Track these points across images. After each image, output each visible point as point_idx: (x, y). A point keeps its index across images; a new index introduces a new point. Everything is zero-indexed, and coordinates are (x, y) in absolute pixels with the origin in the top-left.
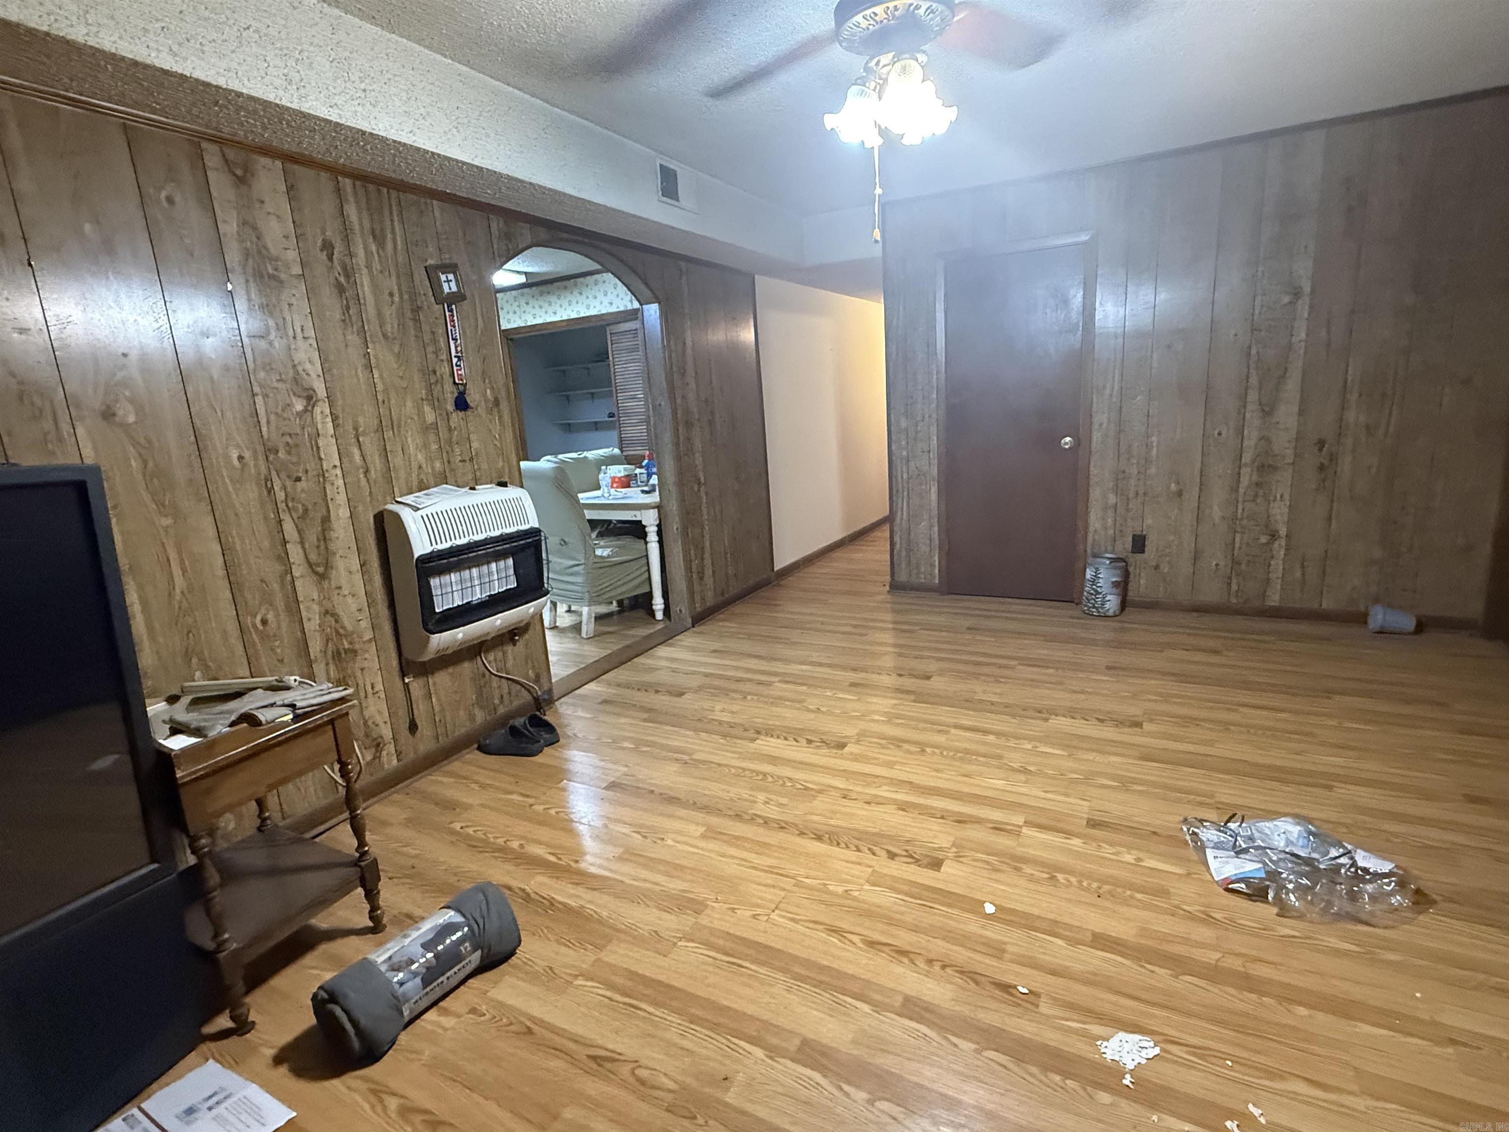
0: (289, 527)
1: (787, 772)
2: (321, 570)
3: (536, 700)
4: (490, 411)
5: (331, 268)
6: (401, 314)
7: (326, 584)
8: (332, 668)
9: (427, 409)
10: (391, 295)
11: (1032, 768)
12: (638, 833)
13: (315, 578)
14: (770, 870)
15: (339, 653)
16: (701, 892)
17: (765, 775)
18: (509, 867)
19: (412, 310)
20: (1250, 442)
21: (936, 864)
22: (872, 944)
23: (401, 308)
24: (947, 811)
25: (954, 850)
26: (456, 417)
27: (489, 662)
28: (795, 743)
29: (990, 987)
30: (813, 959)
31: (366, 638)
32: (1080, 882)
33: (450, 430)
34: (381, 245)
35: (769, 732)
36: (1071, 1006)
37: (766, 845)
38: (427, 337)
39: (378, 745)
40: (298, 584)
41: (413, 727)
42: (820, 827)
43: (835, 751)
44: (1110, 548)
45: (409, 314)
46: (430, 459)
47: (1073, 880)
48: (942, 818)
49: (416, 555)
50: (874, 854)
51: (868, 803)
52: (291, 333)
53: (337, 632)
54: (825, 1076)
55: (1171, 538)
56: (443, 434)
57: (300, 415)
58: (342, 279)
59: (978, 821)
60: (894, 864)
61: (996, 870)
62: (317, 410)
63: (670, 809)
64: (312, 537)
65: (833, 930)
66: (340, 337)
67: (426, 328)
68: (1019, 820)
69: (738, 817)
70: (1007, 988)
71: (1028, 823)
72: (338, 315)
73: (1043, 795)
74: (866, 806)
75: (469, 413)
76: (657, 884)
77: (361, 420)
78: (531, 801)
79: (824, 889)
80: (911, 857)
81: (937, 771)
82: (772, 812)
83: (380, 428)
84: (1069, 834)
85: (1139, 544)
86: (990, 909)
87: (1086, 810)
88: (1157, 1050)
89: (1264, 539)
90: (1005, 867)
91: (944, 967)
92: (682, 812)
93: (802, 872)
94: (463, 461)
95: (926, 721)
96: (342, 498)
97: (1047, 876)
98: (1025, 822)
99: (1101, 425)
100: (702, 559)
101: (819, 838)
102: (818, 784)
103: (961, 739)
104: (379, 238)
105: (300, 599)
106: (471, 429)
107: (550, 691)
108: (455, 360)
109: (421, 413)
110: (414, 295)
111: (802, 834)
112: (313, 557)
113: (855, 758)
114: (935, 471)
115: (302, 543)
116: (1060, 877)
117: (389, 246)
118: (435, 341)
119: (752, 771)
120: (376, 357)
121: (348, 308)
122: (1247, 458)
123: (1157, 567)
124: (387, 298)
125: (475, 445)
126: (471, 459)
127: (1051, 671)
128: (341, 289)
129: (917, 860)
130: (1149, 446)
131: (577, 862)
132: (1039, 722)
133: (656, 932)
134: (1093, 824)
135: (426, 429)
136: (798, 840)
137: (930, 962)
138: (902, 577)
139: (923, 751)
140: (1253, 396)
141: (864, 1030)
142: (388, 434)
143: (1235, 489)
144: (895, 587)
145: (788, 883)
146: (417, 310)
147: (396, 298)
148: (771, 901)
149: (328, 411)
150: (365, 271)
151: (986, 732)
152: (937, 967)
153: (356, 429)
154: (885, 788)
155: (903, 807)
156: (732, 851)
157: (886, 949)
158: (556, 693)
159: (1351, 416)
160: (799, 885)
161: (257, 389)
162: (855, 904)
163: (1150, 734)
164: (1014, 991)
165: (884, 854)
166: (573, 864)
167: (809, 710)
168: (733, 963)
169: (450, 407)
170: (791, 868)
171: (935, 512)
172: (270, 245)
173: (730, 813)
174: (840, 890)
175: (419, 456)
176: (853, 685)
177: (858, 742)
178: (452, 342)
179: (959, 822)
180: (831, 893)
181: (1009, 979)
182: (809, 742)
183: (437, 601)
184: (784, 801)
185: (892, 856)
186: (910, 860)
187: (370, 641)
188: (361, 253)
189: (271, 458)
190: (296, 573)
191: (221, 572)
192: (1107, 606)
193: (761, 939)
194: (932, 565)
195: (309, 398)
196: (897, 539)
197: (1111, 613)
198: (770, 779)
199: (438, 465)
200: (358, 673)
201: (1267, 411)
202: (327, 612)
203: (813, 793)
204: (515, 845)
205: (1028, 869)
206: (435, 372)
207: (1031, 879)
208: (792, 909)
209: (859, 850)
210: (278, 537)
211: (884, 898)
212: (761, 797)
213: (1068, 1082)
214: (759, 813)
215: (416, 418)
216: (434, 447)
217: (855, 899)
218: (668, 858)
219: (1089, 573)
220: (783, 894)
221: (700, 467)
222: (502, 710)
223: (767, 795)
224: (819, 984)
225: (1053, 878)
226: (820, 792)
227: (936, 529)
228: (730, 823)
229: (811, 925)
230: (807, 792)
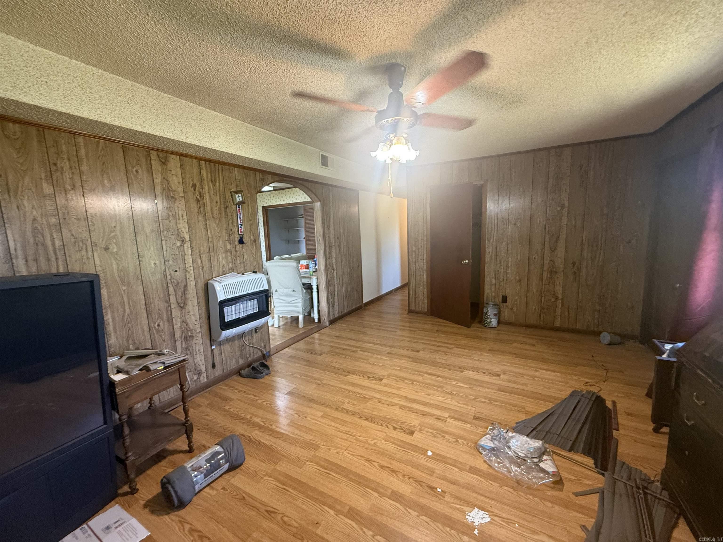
0: (171, 289)
1: (358, 390)
2: (182, 305)
3: (264, 355)
4: (252, 244)
5: (194, 194)
6: (220, 209)
7: (183, 311)
8: (183, 343)
9: (228, 244)
10: (217, 202)
11: (454, 393)
12: (296, 414)
13: (180, 308)
14: (346, 433)
15: (187, 337)
16: (318, 441)
17: (349, 391)
18: (245, 426)
19: (224, 208)
20: (546, 262)
21: (411, 433)
22: (382, 467)
23: (220, 207)
24: (419, 410)
25: (419, 427)
26: (239, 247)
27: (246, 341)
28: (362, 378)
29: (426, 488)
30: (358, 472)
31: (198, 331)
32: (468, 444)
33: (236, 251)
34: (214, 185)
35: (353, 373)
36: (457, 498)
37: (346, 422)
38: (230, 217)
39: (199, 373)
40: (173, 311)
41: (214, 366)
42: (368, 415)
43: (378, 382)
44: (493, 300)
45: (223, 209)
46: (228, 263)
47: (465, 442)
48: (417, 413)
49: (219, 300)
50: (388, 427)
51: (388, 405)
52: (177, 217)
53: (187, 329)
54: (356, 524)
55: (517, 298)
56: (234, 253)
57: (178, 247)
58: (199, 197)
59: (431, 415)
60: (395, 432)
61: (435, 437)
62: (185, 245)
63: (312, 404)
64: (180, 293)
65: (368, 460)
66: (196, 218)
67: (229, 214)
68: (446, 415)
69: (337, 409)
70: (433, 489)
71: (450, 417)
72: (196, 210)
73: (457, 404)
74: (387, 406)
75: (244, 245)
76: (301, 437)
77: (202, 249)
78: (257, 398)
79: (366, 442)
80: (402, 429)
81: (417, 392)
82: (350, 408)
83: (209, 251)
84: (466, 422)
85: (505, 299)
86: (430, 453)
87: (474, 412)
88: (489, 519)
89: (553, 300)
90: (439, 436)
91: (409, 478)
92: (315, 406)
93: (359, 434)
94: (240, 263)
95: (416, 371)
96: (192, 278)
97: (454, 440)
98: (449, 416)
99: (489, 253)
100: (334, 299)
101: (367, 419)
102: (370, 396)
103: (429, 379)
104: (213, 182)
105: (173, 316)
106: (244, 251)
107: (269, 352)
108: (240, 226)
109: (225, 246)
110: (225, 202)
111: (361, 417)
112: (180, 301)
113: (386, 385)
114: (425, 268)
115: (176, 295)
116: (460, 441)
117: (217, 184)
118: (232, 219)
119: (344, 389)
120: (209, 225)
121: (200, 207)
122: (545, 268)
123: (512, 309)
124: (215, 203)
125: (245, 257)
126: (244, 263)
127: (467, 350)
128: (198, 201)
129: (405, 431)
130: (508, 262)
131: (271, 425)
132: (459, 373)
133: (298, 458)
134: (476, 418)
135: (227, 251)
136: (359, 420)
137: (404, 476)
138: (413, 308)
139: (413, 383)
140: (547, 245)
141: (375, 505)
142: (212, 254)
143: (541, 279)
144: (410, 312)
145: (352, 439)
146: (226, 208)
147: (219, 204)
148: (344, 446)
149: (189, 246)
150: (207, 194)
151: (438, 376)
152: (406, 478)
153: (200, 252)
154: (396, 399)
155: (402, 407)
156: (333, 424)
157: (387, 469)
158: (272, 353)
159: (585, 253)
160: (357, 440)
161: (163, 238)
162: (377, 449)
163: (503, 380)
164: (435, 490)
165: (391, 427)
166: (270, 426)
167: (370, 364)
168: (327, 473)
169: (237, 243)
170: (354, 432)
171: (425, 283)
172: (172, 186)
173: (334, 407)
174: (372, 442)
175: (223, 262)
176: (389, 353)
177: (387, 378)
178: (239, 219)
179: (423, 415)
180: (369, 444)
181: (434, 485)
182: (369, 377)
183: (226, 318)
184: (355, 403)
185: (395, 428)
186: (402, 431)
187: (199, 332)
188: (206, 187)
189: (167, 263)
190: (172, 307)
191: (144, 307)
192: (492, 323)
193: (339, 463)
194: (424, 304)
195: (183, 241)
196: (411, 293)
197: (493, 326)
198: (351, 393)
199: (230, 265)
200: (194, 346)
201: (553, 250)
202: (183, 322)
203: (367, 400)
204: (248, 417)
205: (447, 437)
206: (231, 230)
207: (448, 441)
208: (352, 450)
209: (382, 425)
210: (166, 293)
211: (390, 447)
212: (347, 400)
213: (452, 531)
214: (345, 408)
215: (223, 247)
216: (230, 258)
217: (378, 447)
218: (307, 425)
219: (485, 310)
220: (349, 443)
221: (334, 264)
222: (250, 359)
223: (350, 400)
224: (359, 483)
225: (457, 441)
226: (370, 399)
227: (426, 290)
228: (333, 411)
229: (359, 458)
230: (365, 399)
